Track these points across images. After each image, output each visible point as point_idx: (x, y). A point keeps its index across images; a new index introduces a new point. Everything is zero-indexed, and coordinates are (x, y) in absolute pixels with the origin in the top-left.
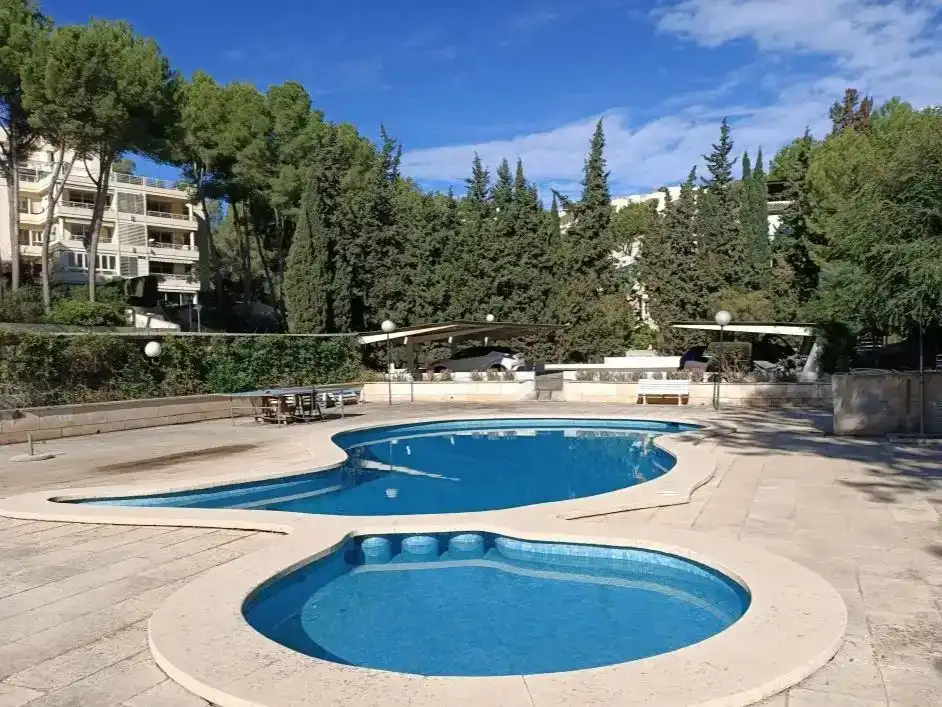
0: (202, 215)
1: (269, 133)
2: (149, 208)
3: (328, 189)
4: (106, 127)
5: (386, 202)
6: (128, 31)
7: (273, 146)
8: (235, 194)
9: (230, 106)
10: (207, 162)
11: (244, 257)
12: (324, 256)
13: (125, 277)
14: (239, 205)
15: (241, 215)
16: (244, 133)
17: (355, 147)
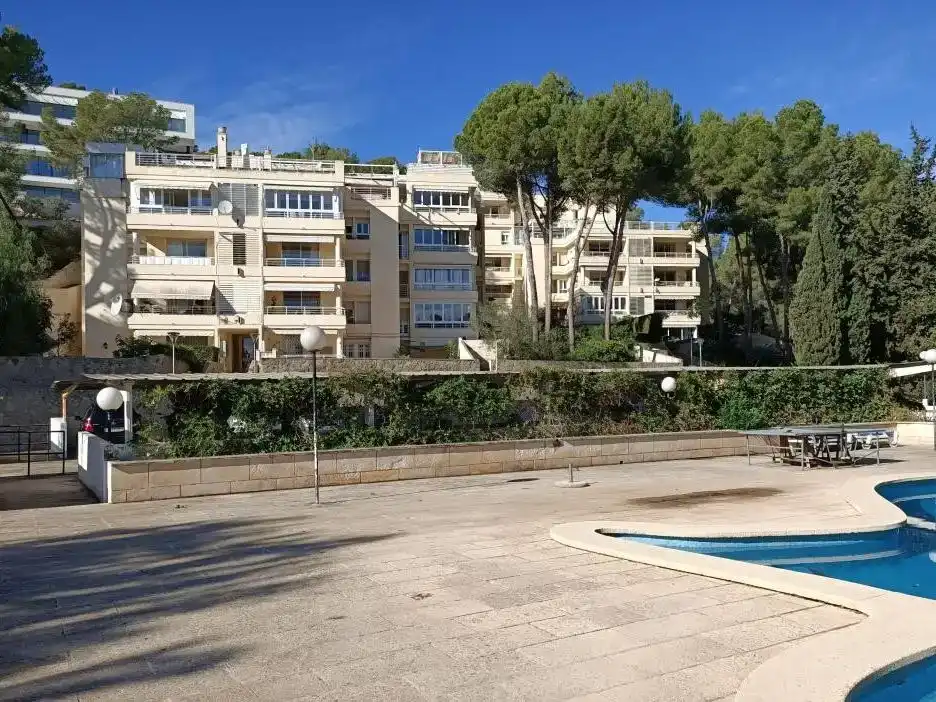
0: (705, 251)
1: (776, 158)
2: (655, 250)
3: (843, 207)
4: (623, 180)
5: (916, 211)
6: (645, 88)
7: (781, 171)
8: (737, 227)
9: (738, 139)
10: (711, 198)
11: (745, 289)
12: (837, 280)
13: (634, 316)
14: (742, 238)
15: (743, 246)
16: (751, 162)
17: (876, 156)
